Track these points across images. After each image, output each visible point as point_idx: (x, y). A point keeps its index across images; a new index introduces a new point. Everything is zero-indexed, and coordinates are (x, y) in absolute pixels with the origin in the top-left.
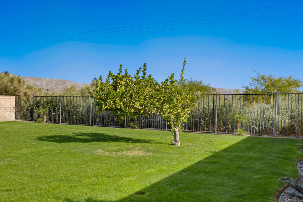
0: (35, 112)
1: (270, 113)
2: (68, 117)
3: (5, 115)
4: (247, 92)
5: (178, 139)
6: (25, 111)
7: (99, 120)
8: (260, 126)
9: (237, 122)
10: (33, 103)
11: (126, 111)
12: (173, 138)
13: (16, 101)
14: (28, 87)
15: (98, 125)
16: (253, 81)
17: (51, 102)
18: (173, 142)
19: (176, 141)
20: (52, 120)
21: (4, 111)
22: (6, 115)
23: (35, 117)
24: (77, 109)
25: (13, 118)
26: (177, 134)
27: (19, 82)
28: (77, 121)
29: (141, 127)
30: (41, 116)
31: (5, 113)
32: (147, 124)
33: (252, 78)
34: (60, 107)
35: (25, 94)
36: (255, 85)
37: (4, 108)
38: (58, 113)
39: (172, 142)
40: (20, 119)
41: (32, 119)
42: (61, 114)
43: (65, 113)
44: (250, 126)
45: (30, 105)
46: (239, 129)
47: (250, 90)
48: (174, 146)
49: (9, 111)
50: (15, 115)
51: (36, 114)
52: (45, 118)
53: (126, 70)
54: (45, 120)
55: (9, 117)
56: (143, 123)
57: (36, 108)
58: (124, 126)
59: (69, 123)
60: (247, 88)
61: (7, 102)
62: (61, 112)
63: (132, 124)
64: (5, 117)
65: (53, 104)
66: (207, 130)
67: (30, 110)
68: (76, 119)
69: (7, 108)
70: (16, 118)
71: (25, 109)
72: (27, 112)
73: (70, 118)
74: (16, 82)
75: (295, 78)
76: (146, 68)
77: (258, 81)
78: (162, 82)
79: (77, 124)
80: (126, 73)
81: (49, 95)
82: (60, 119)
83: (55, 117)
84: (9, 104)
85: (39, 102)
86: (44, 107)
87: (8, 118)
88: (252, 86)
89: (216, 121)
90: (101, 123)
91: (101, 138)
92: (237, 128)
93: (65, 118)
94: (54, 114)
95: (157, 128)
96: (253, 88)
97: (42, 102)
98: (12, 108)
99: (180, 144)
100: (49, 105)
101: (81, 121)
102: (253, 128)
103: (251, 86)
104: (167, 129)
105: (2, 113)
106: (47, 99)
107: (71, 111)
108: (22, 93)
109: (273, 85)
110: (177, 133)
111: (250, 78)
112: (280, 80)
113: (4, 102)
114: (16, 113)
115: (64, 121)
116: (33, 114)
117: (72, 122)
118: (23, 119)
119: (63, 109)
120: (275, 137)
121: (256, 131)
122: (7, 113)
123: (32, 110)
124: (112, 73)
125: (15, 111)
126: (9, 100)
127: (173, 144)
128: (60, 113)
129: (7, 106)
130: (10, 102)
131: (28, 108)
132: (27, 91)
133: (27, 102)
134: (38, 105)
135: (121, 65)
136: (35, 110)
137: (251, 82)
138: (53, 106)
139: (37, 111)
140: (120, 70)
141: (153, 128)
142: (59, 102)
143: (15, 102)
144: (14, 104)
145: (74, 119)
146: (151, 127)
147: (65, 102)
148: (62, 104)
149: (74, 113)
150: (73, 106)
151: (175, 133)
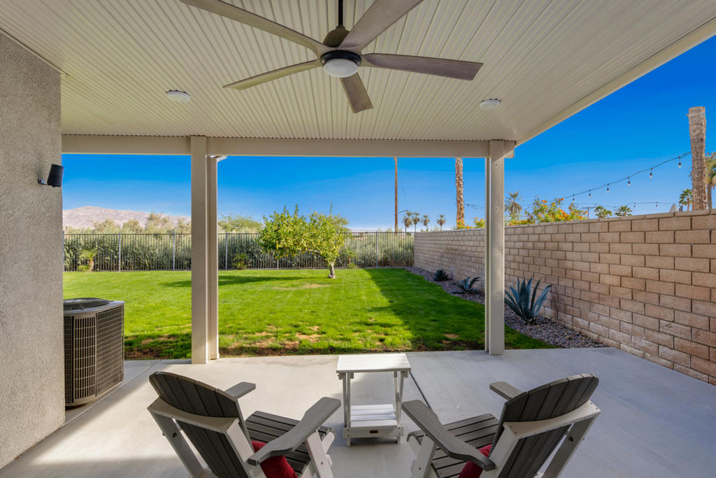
1: (370, 248)
2: (134, 260)
5: (334, 273)
7: (188, 263)
8: (365, 260)
9: (349, 257)
17: (100, 242)
18: (330, 275)
19: (332, 274)
20: (101, 266)
24: (150, 251)
28: (149, 266)
32: (255, 264)
34: (118, 248)
38: (116, 257)
39: (328, 276)
42: (120, 258)
43: (128, 256)
44: (358, 259)
46: (350, 264)
51: (69, 260)
52: (92, 264)
54: (92, 268)
56: (250, 263)
57: (68, 251)
58: (224, 268)
59: (136, 269)
62: (120, 255)
63: (239, 264)
65: (105, 245)
68: (149, 263)
73: (137, 263)
79: (150, 269)
82: (120, 265)
83: (108, 262)
85: (75, 242)
86: (87, 249)
92: (348, 262)
93: (129, 263)
95: (267, 268)
97: (82, 242)
100: (97, 246)
101: (158, 266)
106: (91, 238)
107: (140, 254)
115: (127, 267)
117: (142, 267)
119: (124, 252)
120: (377, 268)
121: (362, 264)
134: (73, 246)
136: (66, 254)
138: (104, 247)
139: (71, 256)
142: (116, 242)
145: (145, 264)
146: (260, 268)
147: (128, 241)
148: (122, 244)
149: (145, 256)
150: (143, 247)
151: (331, 267)
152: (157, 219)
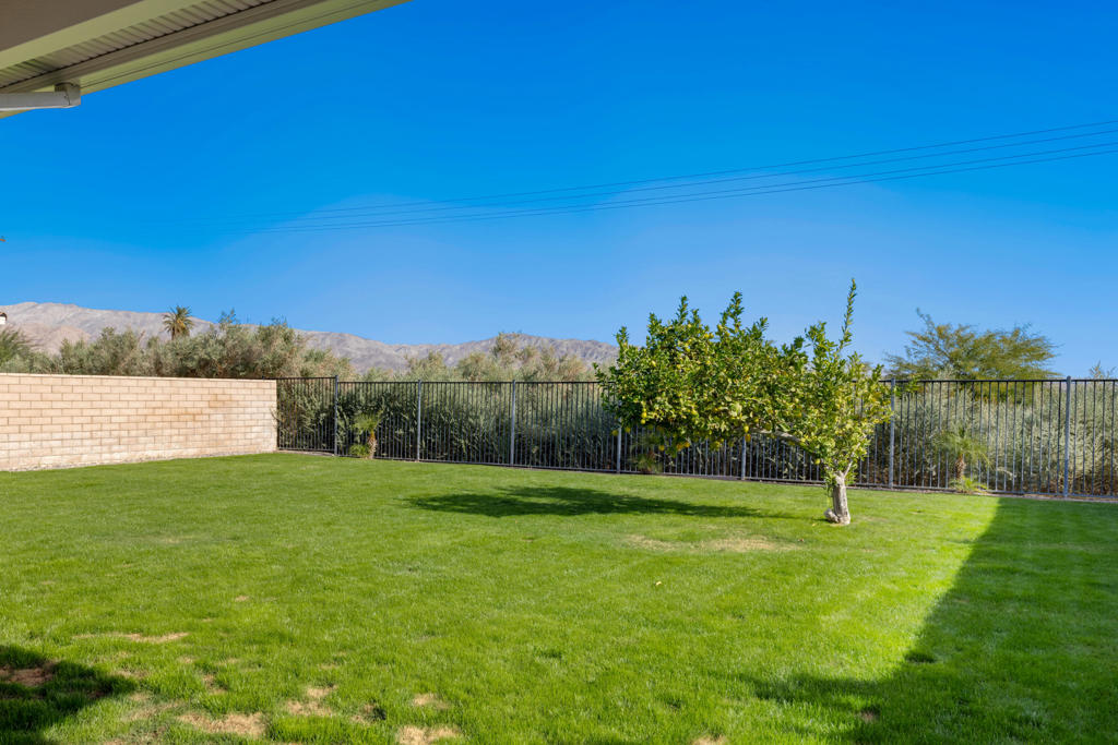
0: (339, 426)
1: (1045, 432)
2: (443, 439)
3: (248, 436)
4: (898, 371)
5: (844, 505)
6: (308, 423)
7: (538, 451)
8: (1020, 470)
9: (959, 457)
10: (334, 400)
11: (706, 426)
12: (829, 502)
13: (278, 396)
14: (310, 355)
15: (536, 465)
16: (914, 342)
17: (391, 398)
18: (831, 513)
19: (837, 509)
20: (393, 449)
21: (247, 423)
22: (253, 435)
23: (338, 441)
24: (470, 420)
25: (270, 445)
26: (841, 491)
27: (287, 339)
28: (468, 453)
29: (667, 470)
30: (358, 439)
31: (248, 430)
32: (686, 462)
33: (913, 334)
34: (416, 412)
35: (305, 376)
36: (920, 352)
37: (248, 417)
38: (412, 430)
39: (827, 514)
40: (294, 446)
41: (330, 447)
42: (419, 432)
43: (432, 430)
44: (994, 466)
45: (322, 406)
46: (963, 478)
47: (907, 367)
48: (834, 525)
49: (260, 423)
50: (276, 434)
51: (342, 433)
52: (374, 444)
53: (695, 313)
54: (373, 450)
55: (259, 440)
56: (674, 460)
57: (342, 416)
58: (615, 468)
59: (446, 459)
60: (899, 362)
61: (255, 398)
62: (419, 427)
63: (643, 461)
64: (248, 442)
65: (397, 404)
66: (865, 480)
67: (324, 421)
68: (468, 447)
69: (254, 417)
70: (278, 445)
71: (309, 419)
72: (313, 428)
73: (447, 445)
74: (279, 342)
75: (1030, 333)
76: (741, 305)
77: (929, 342)
78: (784, 347)
79: (470, 461)
80: (696, 321)
81: (379, 380)
82: (419, 446)
83: (401, 441)
84: (261, 404)
85: (352, 398)
86: (368, 412)
87: (258, 444)
88: (912, 357)
89: (892, 453)
90: (542, 460)
91: (598, 501)
92: (955, 473)
93: (434, 443)
94: (401, 432)
95: (715, 473)
96: (914, 360)
97: (362, 398)
98: (269, 416)
99: (851, 521)
100: (383, 406)
101: (483, 454)
102: (1001, 476)
103: (909, 355)
104: (744, 477)
105: (243, 430)
106: (374, 391)
107: (452, 425)
108: (297, 373)
109: (972, 354)
110: (843, 488)
111: (907, 333)
112: (989, 338)
113: (247, 398)
114: (278, 430)
115: (430, 454)
116: (332, 432)
117: (457, 456)
118: (301, 448)
119: (426, 420)
120: (1066, 499)
121: (1009, 483)
122: (255, 429)
123: (330, 421)
124: (658, 318)
125: (276, 423)
126: (259, 392)
127: (831, 521)
128: (416, 432)
129: (255, 410)
130: (261, 398)
131: (318, 414)
132: (309, 365)
133: (313, 397)
134: (349, 406)
135: (684, 299)
136: (338, 422)
137: (910, 345)
138: (394, 409)
139: (346, 425)
140: (682, 311)
141: (703, 473)
142: (414, 398)
143: (275, 398)
144: (275, 404)
145: (461, 449)
146: (697, 472)
147: (434, 397)
148: (423, 403)
149: (460, 431)
150: (458, 411)
151: (835, 489)
152: (509, 349)
